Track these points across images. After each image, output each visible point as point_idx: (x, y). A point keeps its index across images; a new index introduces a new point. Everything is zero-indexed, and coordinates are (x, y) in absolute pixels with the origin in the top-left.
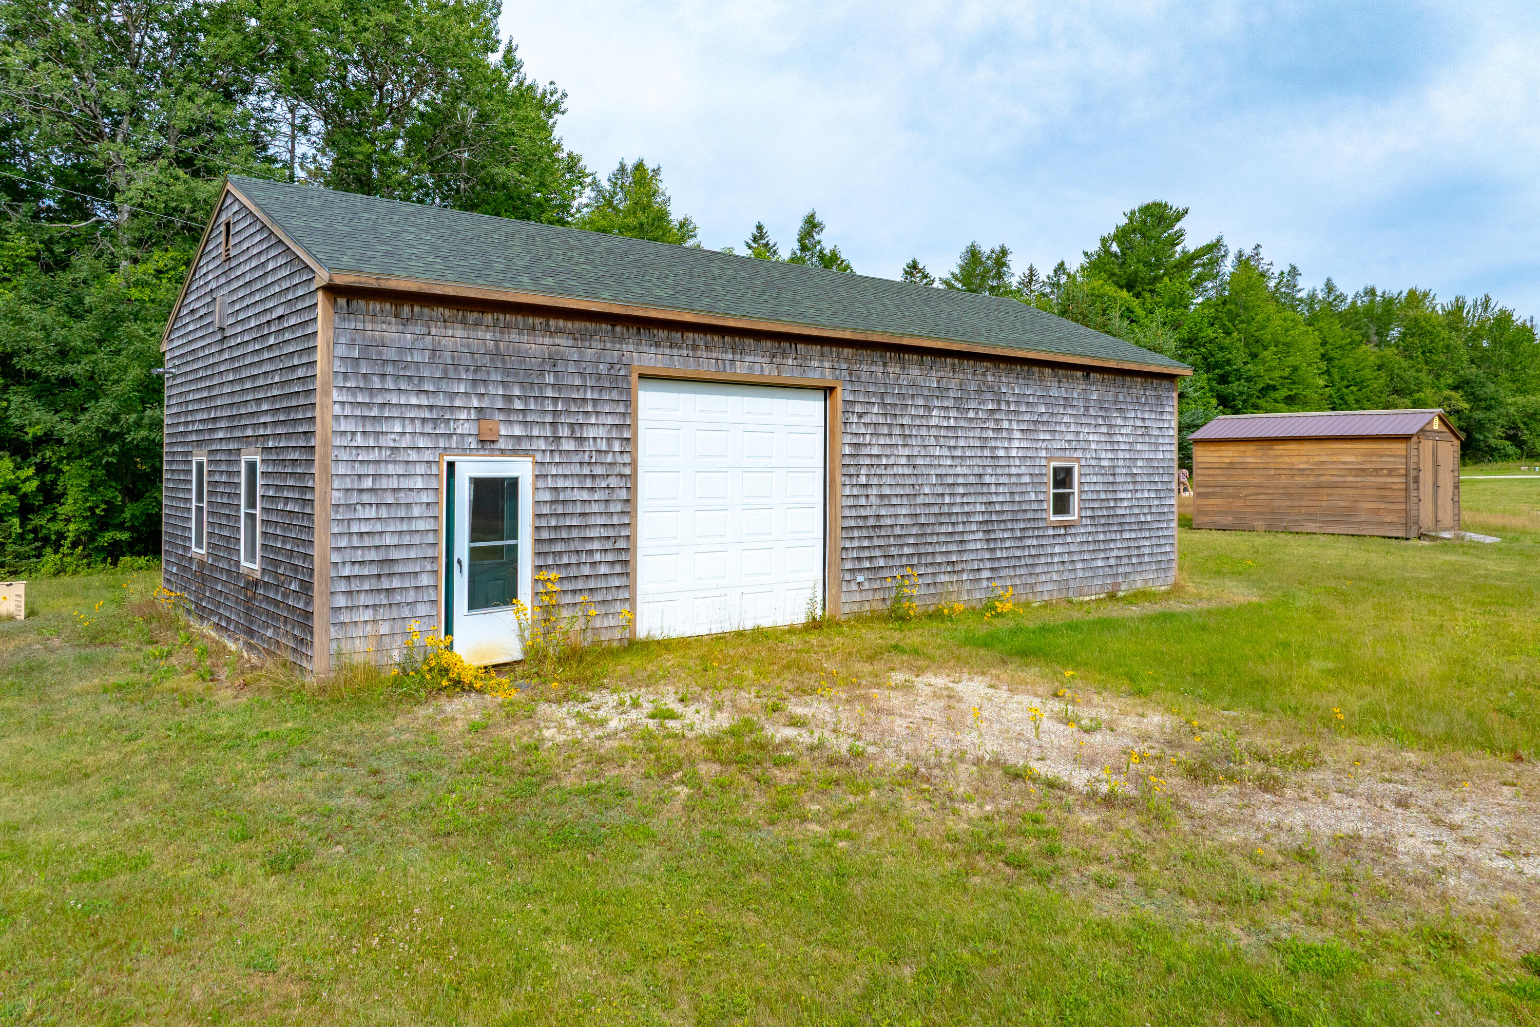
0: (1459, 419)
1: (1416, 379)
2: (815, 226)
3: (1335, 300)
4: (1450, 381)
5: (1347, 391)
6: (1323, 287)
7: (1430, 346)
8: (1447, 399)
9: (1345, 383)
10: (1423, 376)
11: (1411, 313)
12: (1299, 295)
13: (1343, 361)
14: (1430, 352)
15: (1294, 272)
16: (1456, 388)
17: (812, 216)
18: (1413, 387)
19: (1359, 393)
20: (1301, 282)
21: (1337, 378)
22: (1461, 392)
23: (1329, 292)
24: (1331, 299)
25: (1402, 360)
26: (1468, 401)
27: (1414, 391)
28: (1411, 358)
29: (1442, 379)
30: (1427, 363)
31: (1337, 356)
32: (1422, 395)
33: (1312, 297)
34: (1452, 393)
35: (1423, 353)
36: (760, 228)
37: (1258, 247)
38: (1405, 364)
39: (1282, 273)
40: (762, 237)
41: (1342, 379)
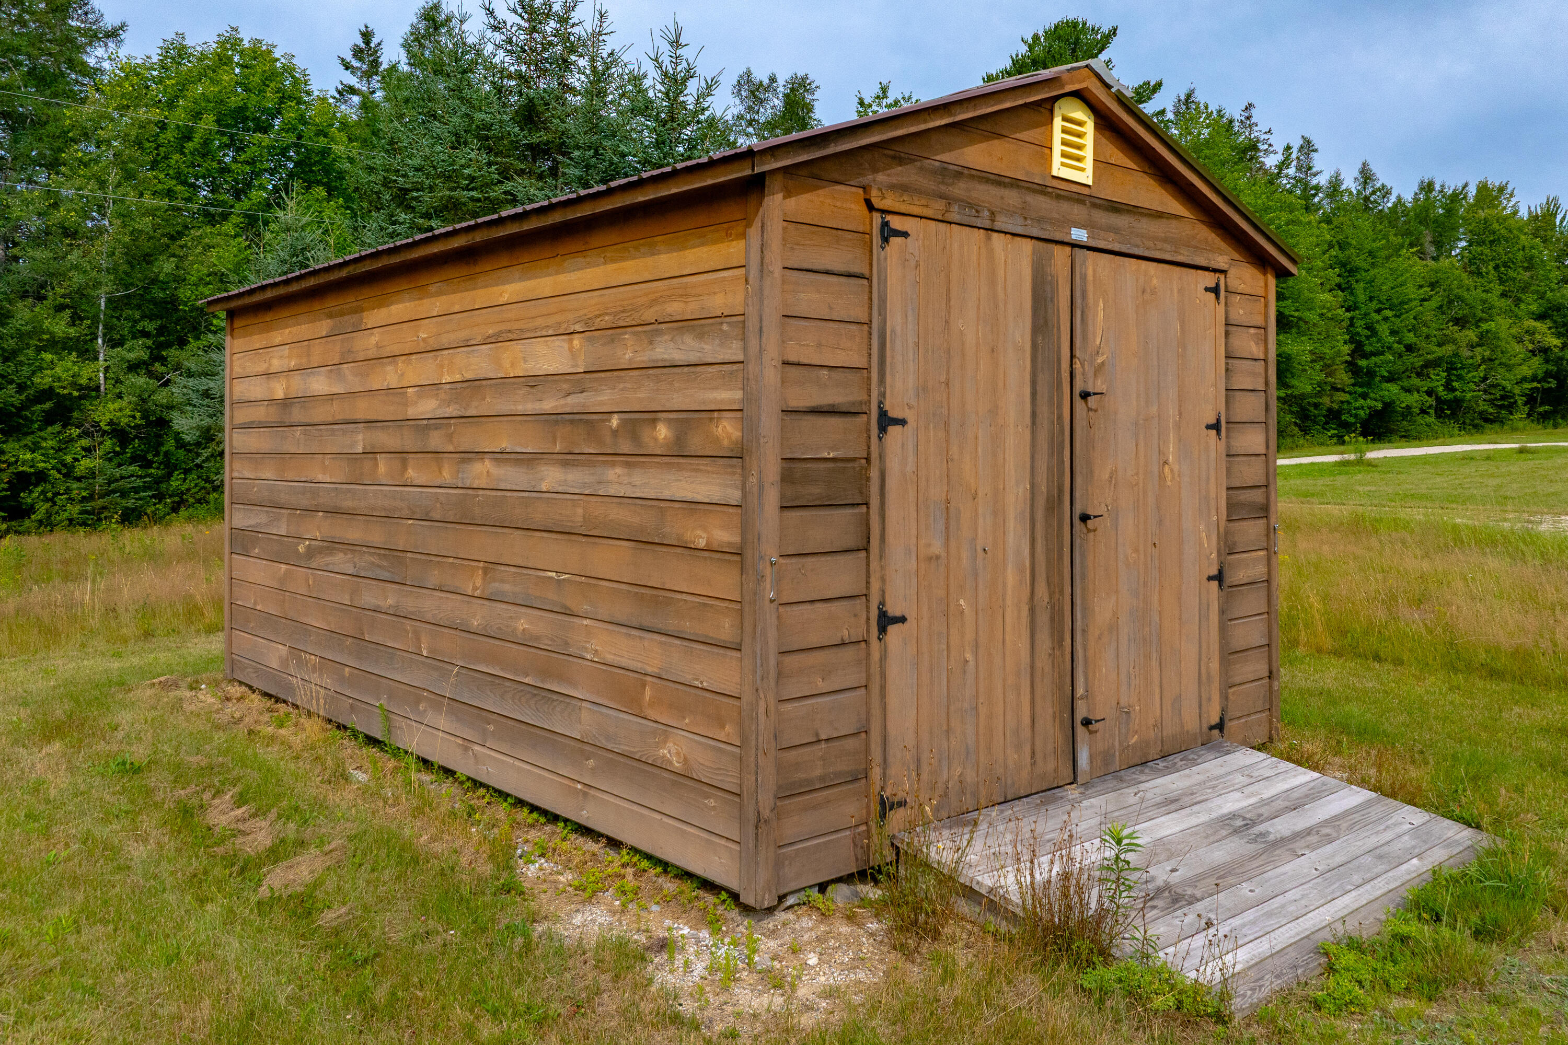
0: (1547, 361)
1: (1484, 302)
3: (1374, 193)
4: (1534, 307)
5: (1376, 317)
6: (1356, 174)
7: (1505, 258)
8: (1531, 332)
9: (1374, 305)
10: (1494, 298)
11: (1482, 214)
12: (1314, 182)
13: (1372, 272)
14: (1505, 265)
15: (1308, 147)
16: (1541, 317)
18: (1480, 314)
19: (1397, 321)
20: (1318, 161)
21: (1361, 297)
22: (1549, 323)
23: (1365, 183)
24: (1368, 192)
25: (1464, 276)
26: (1559, 335)
27: (1481, 320)
28: (1479, 274)
29: (1522, 306)
30: (1502, 281)
31: (1365, 266)
32: (1493, 324)
33: (1335, 186)
34: (1538, 324)
35: (1496, 268)
37: (1249, 107)
38: (1468, 281)
39: (1288, 148)
41: (1371, 299)
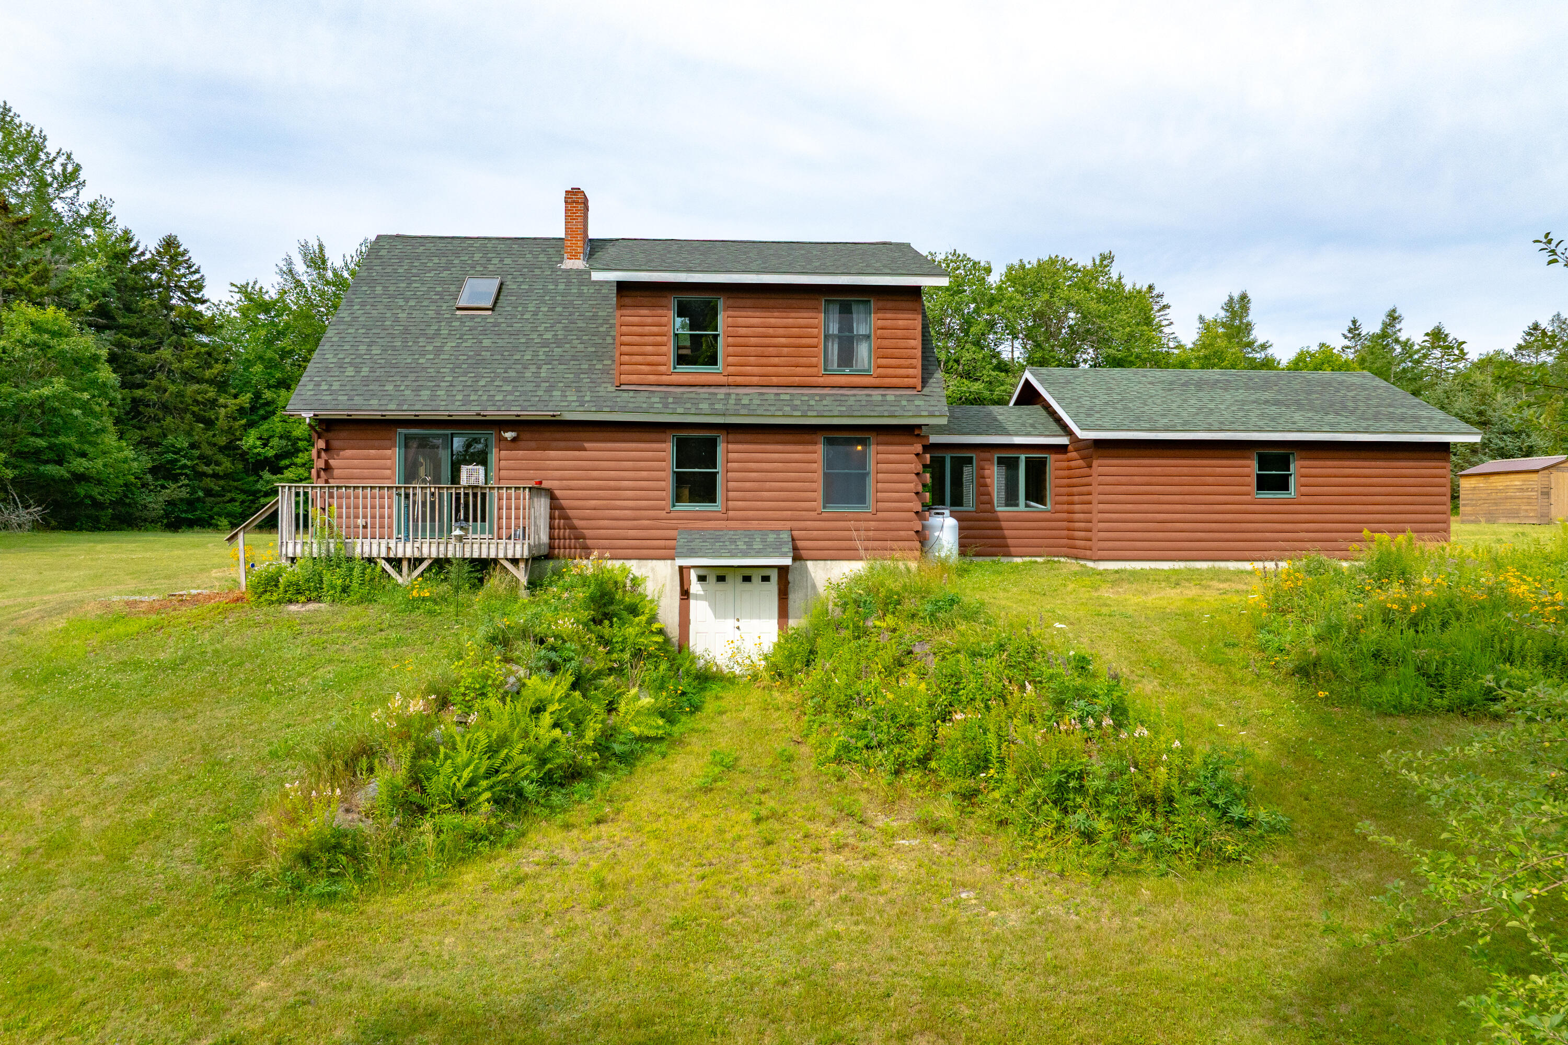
2: (1394, 319)
17: (1394, 311)
36: (1354, 322)
40: (1356, 329)
